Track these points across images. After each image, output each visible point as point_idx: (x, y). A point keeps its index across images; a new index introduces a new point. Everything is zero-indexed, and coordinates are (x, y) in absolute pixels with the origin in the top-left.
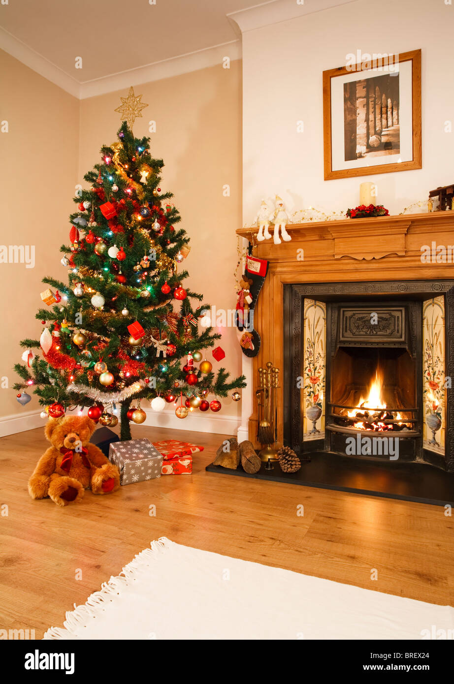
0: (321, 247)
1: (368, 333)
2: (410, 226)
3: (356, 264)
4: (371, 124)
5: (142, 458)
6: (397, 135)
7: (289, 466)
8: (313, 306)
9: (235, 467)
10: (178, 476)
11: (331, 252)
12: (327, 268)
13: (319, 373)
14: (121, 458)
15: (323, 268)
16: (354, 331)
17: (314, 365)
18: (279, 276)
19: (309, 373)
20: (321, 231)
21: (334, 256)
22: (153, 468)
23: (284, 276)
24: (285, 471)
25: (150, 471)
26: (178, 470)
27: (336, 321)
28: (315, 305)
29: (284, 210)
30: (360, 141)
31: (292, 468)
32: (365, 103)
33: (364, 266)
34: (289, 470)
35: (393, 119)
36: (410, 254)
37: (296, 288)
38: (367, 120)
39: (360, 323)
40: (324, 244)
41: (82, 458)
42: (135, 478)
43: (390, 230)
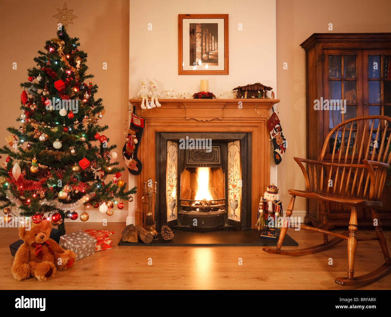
0: (177, 113)
1: (201, 160)
2: (225, 105)
3: (197, 123)
4: (204, 48)
5: (85, 243)
6: (216, 55)
7: (169, 236)
8: (171, 145)
9: (137, 241)
10: (105, 251)
11: (183, 116)
12: (182, 124)
13: (174, 182)
14: (73, 245)
15: (179, 124)
16: (194, 159)
17: (172, 178)
18: (153, 128)
19: (170, 183)
20: (179, 104)
21: (185, 118)
22: (91, 248)
23: (156, 128)
24: (166, 240)
25: (89, 250)
26: (104, 247)
27: (183, 153)
28: (172, 144)
29: (156, 90)
30: (198, 56)
31: (170, 237)
32: (201, 36)
33: (201, 124)
34: (168, 239)
35: (215, 47)
36: (225, 119)
37: (163, 135)
38: (202, 45)
39: (197, 154)
40: (179, 111)
41: (48, 248)
42: (82, 256)
43: (215, 106)
